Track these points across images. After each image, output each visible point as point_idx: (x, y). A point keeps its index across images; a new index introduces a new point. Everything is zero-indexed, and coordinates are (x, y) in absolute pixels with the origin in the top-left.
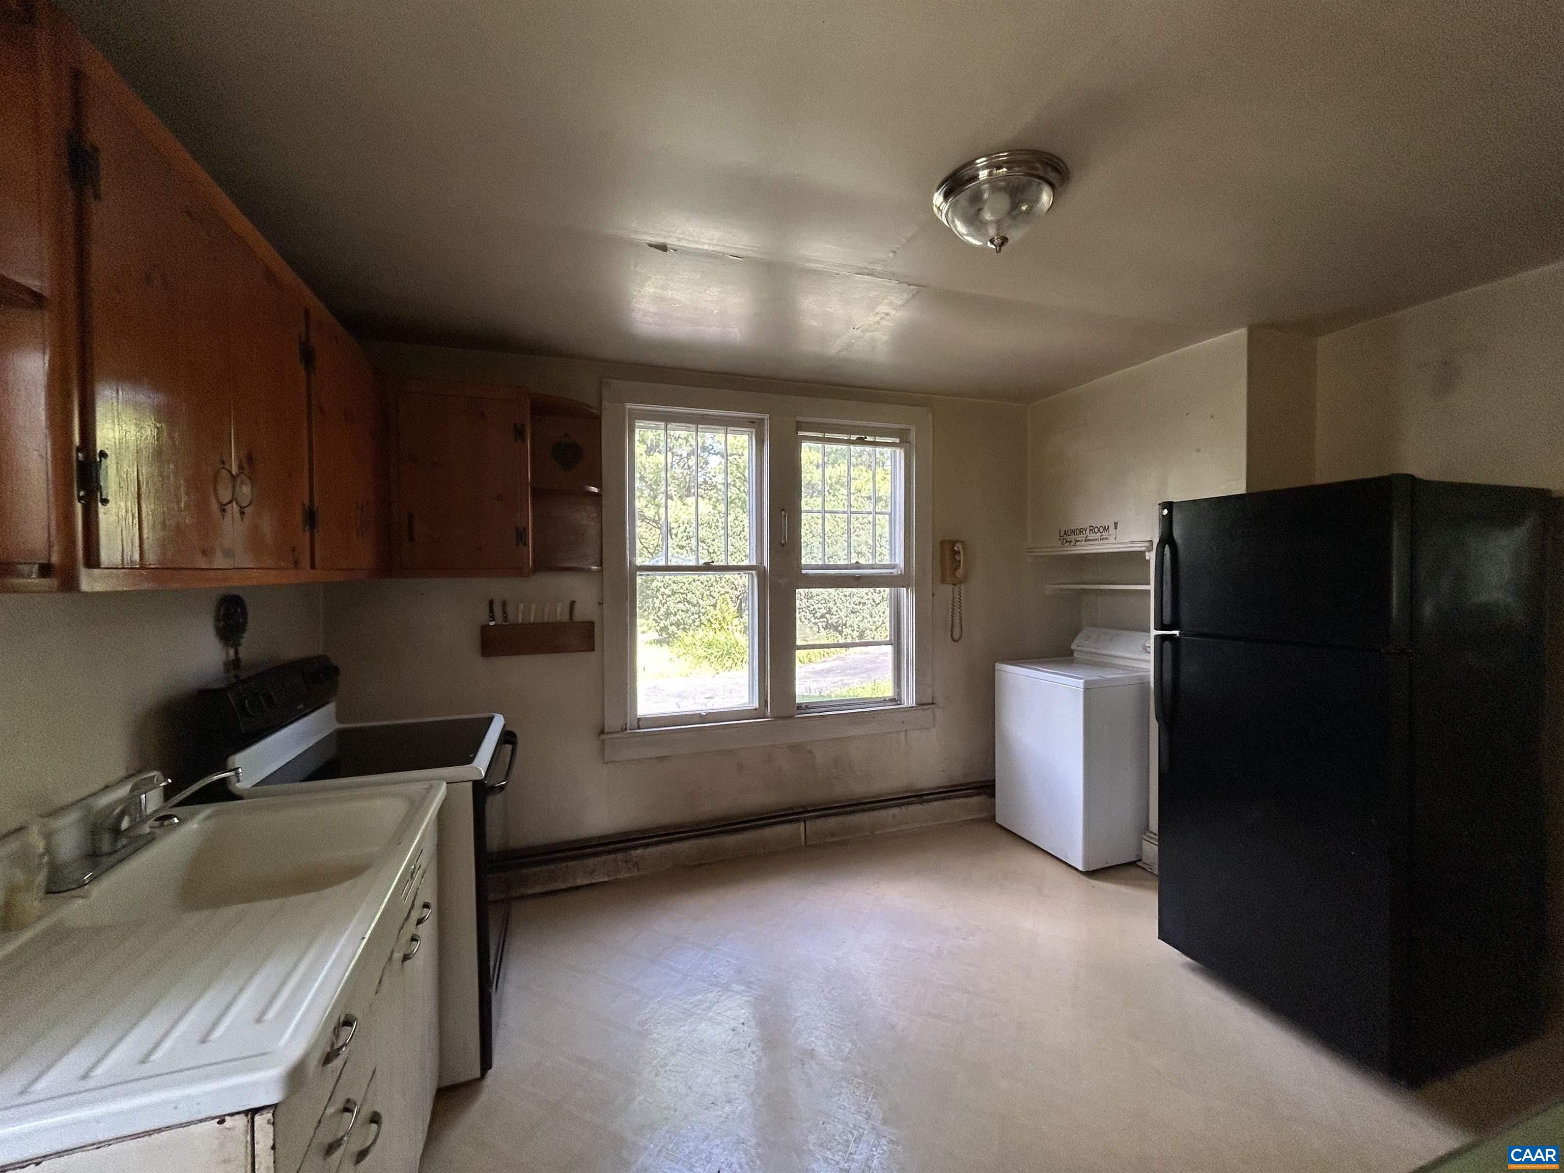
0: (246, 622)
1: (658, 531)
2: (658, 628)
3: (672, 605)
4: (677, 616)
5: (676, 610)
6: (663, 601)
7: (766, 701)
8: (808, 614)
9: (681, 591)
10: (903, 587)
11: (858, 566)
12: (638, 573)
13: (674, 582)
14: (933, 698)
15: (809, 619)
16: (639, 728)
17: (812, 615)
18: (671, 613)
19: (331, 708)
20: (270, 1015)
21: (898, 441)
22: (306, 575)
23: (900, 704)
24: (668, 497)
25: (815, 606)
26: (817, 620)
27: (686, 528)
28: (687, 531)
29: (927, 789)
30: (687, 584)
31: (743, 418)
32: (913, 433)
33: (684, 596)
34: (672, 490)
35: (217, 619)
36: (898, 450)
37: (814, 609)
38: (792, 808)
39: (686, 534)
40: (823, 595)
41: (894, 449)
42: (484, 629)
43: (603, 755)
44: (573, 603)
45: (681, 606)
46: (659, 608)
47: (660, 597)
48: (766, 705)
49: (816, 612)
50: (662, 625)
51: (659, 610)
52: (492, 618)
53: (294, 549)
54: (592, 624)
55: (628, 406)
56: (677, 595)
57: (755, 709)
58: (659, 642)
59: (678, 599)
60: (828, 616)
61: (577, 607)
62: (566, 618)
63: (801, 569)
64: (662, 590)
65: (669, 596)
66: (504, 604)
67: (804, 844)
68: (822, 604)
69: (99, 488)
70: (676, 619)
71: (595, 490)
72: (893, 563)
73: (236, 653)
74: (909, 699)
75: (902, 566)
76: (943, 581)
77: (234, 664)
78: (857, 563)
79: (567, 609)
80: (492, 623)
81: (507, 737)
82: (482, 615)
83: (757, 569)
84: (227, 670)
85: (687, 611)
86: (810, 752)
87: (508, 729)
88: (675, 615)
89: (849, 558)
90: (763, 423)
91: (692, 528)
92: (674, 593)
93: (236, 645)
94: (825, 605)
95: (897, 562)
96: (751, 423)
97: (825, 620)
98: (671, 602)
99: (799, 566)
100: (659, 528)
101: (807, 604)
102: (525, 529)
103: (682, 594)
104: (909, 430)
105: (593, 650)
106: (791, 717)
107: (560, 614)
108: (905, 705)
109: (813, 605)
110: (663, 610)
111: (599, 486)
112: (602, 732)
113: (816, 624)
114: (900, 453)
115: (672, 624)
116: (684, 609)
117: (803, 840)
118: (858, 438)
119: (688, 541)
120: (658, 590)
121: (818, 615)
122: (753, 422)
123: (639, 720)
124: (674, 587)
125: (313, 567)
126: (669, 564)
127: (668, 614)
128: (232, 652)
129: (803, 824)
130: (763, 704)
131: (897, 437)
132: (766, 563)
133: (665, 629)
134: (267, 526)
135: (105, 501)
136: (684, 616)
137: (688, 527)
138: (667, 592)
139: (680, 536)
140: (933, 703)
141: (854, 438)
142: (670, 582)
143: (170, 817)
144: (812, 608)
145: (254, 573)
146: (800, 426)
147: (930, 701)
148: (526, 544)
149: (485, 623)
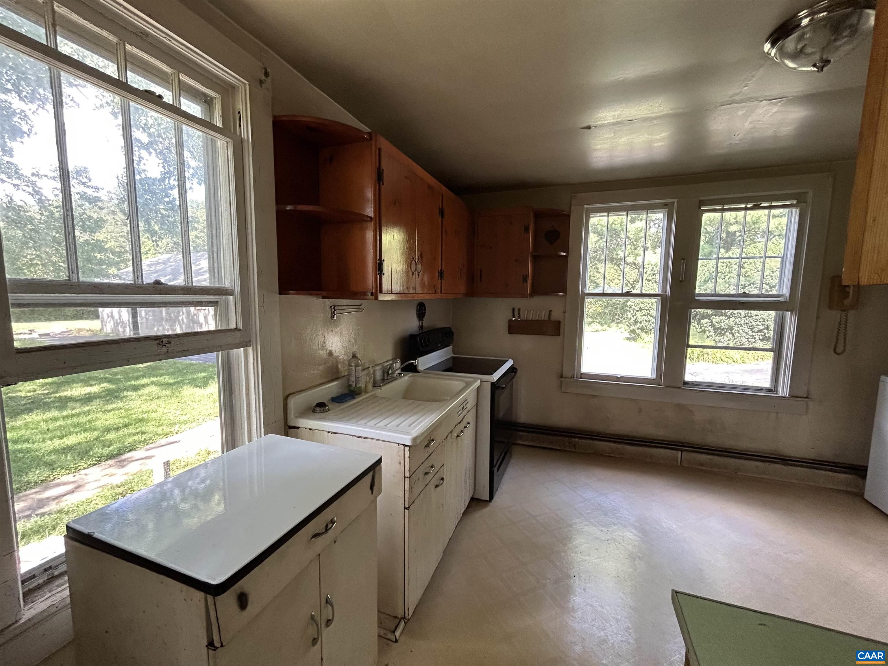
0: (425, 313)
1: (637, 271)
2: (629, 330)
3: (639, 317)
4: (642, 324)
5: (642, 320)
6: (634, 314)
7: (661, 376)
8: (746, 329)
9: (646, 308)
10: (787, 311)
11: (745, 295)
12: (586, 297)
13: (642, 303)
14: (808, 394)
15: (746, 333)
16: (581, 378)
17: (750, 330)
18: (638, 322)
19: (450, 348)
20: (412, 426)
21: (795, 202)
22: (439, 295)
23: (777, 394)
24: (646, 249)
25: (754, 324)
26: (754, 334)
27: (653, 268)
28: (654, 270)
29: (794, 457)
30: (650, 304)
31: (660, 203)
32: (811, 194)
33: (648, 311)
34: (648, 244)
35: (417, 311)
36: (794, 210)
37: (753, 325)
38: (673, 442)
39: (652, 272)
40: (762, 316)
41: (790, 209)
42: (510, 321)
43: (561, 388)
44: (550, 311)
45: (645, 317)
46: (631, 318)
47: (632, 312)
48: (661, 378)
49: (754, 328)
50: (631, 328)
51: (630, 319)
52: (514, 317)
53: (434, 286)
54: (559, 322)
55: (586, 206)
56: (643, 311)
57: (653, 379)
58: (629, 339)
59: (644, 313)
60: (765, 331)
61: (553, 314)
62: (547, 318)
63: (695, 297)
64: (633, 307)
65: (637, 311)
66: (519, 310)
67: (679, 464)
68: (760, 322)
69: (382, 270)
70: (641, 326)
71: (564, 254)
72: (781, 293)
73: (422, 323)
74: (783, 391)
75: (788, 295)
76: (831, 307)
77: (421, 327)
78: (744, 293)
79: (548, 314)
80: (514, 319)
81: (512, 370)
82: (509, 315)
83: (661, 296)
84: (419, 330)
85: (649, 321)
86: (691, 411)
87: (515, 366)
88: (641, 323)
89: (737, 290)
90: (673, 205)
91: (657, 268)
92: (641, 309)
93: (422, 320)
94: (764, 323)
95: (784, 293)
96: (665, 205)
97: (763, 334)
98: (639, 314)
99: (694, 294)
100: (637, 268)
101: (746, 321)
102: (527, 276)
103: (647, 310)
104: (807, 193)
105: (559, 335)
106: (679, 388)
107: (544, 316)
108: (780, 394)
109: (751, 322)
110: (633, 319)
111: (567, 252)
112: (562, 377)
113: (753, 336)
114: (795, 212)
115: (638, 329)
116: (648, 320)
117: (679, 461)
118: (754, 205)
119: (653, 277)
120: (631, 307)
121: (756, 330)
122: (666, 205)
123: (582, 374)
124: (642, 306)
125: (441, 293)
126: (605, 292)
127: (636, 322)
128: (421, 322)
129: (680, 453)
130: (659, 376)
131: (795, 200)
132: (668, 293)
133: (633, 331)
134: (426, 278)
135: (384, 274)
136: (647, 324)
137: (654, 267)
138: (636, 308)
139: (648, 273)
140: (807, 398)
141: (750, 205)
142: (639, 302)
143: (401, 374)
144: (750, 324)
145: (422, 295)
146: (702, 203)
147: (805, 396)
148: (527, 282)
149: (511, 318)
